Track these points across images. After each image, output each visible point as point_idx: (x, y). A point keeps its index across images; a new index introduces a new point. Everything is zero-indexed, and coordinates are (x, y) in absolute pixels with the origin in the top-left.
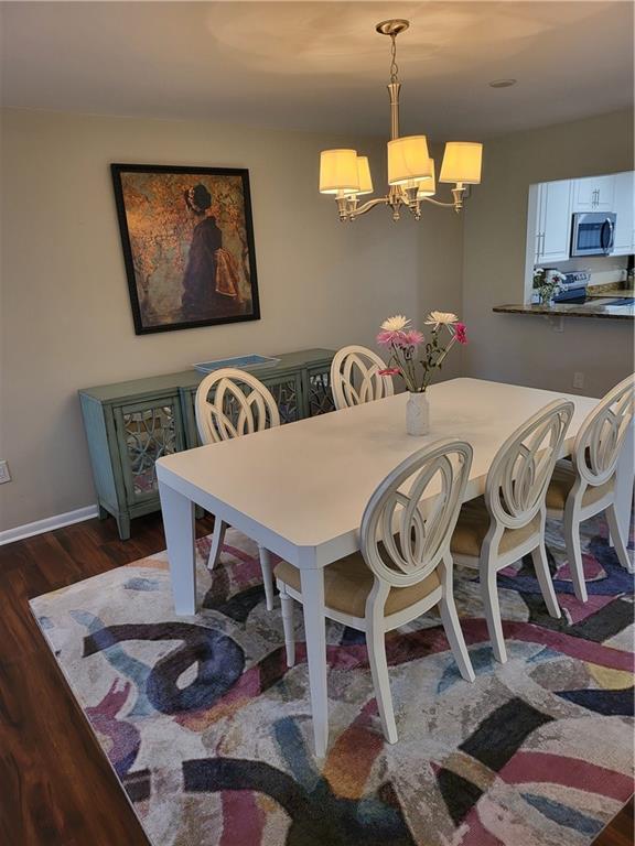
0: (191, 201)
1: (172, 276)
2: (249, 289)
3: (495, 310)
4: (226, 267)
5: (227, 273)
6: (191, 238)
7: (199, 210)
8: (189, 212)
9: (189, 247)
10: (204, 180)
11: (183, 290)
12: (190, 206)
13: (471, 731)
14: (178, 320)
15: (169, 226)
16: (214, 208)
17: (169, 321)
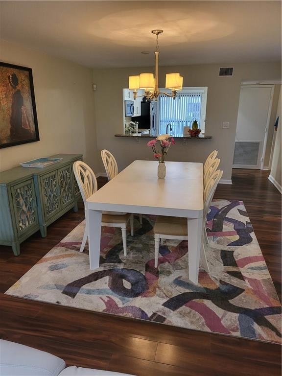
0: (11, 81)
1: (5, 119)
2: (34, 126)
3: (115, 136)
4: (25, 115)
5: (26, 118)
6: (12, 100)
7: (14, 86)
8: (10, 87)
9: (11, 105)
10: (15, 71)
11: (10, 126)
12: (11, 84)
13: (222, 261)
14: (9, 142)
15: (3, 93)
16: (20, 86)
17: (5, 142)
